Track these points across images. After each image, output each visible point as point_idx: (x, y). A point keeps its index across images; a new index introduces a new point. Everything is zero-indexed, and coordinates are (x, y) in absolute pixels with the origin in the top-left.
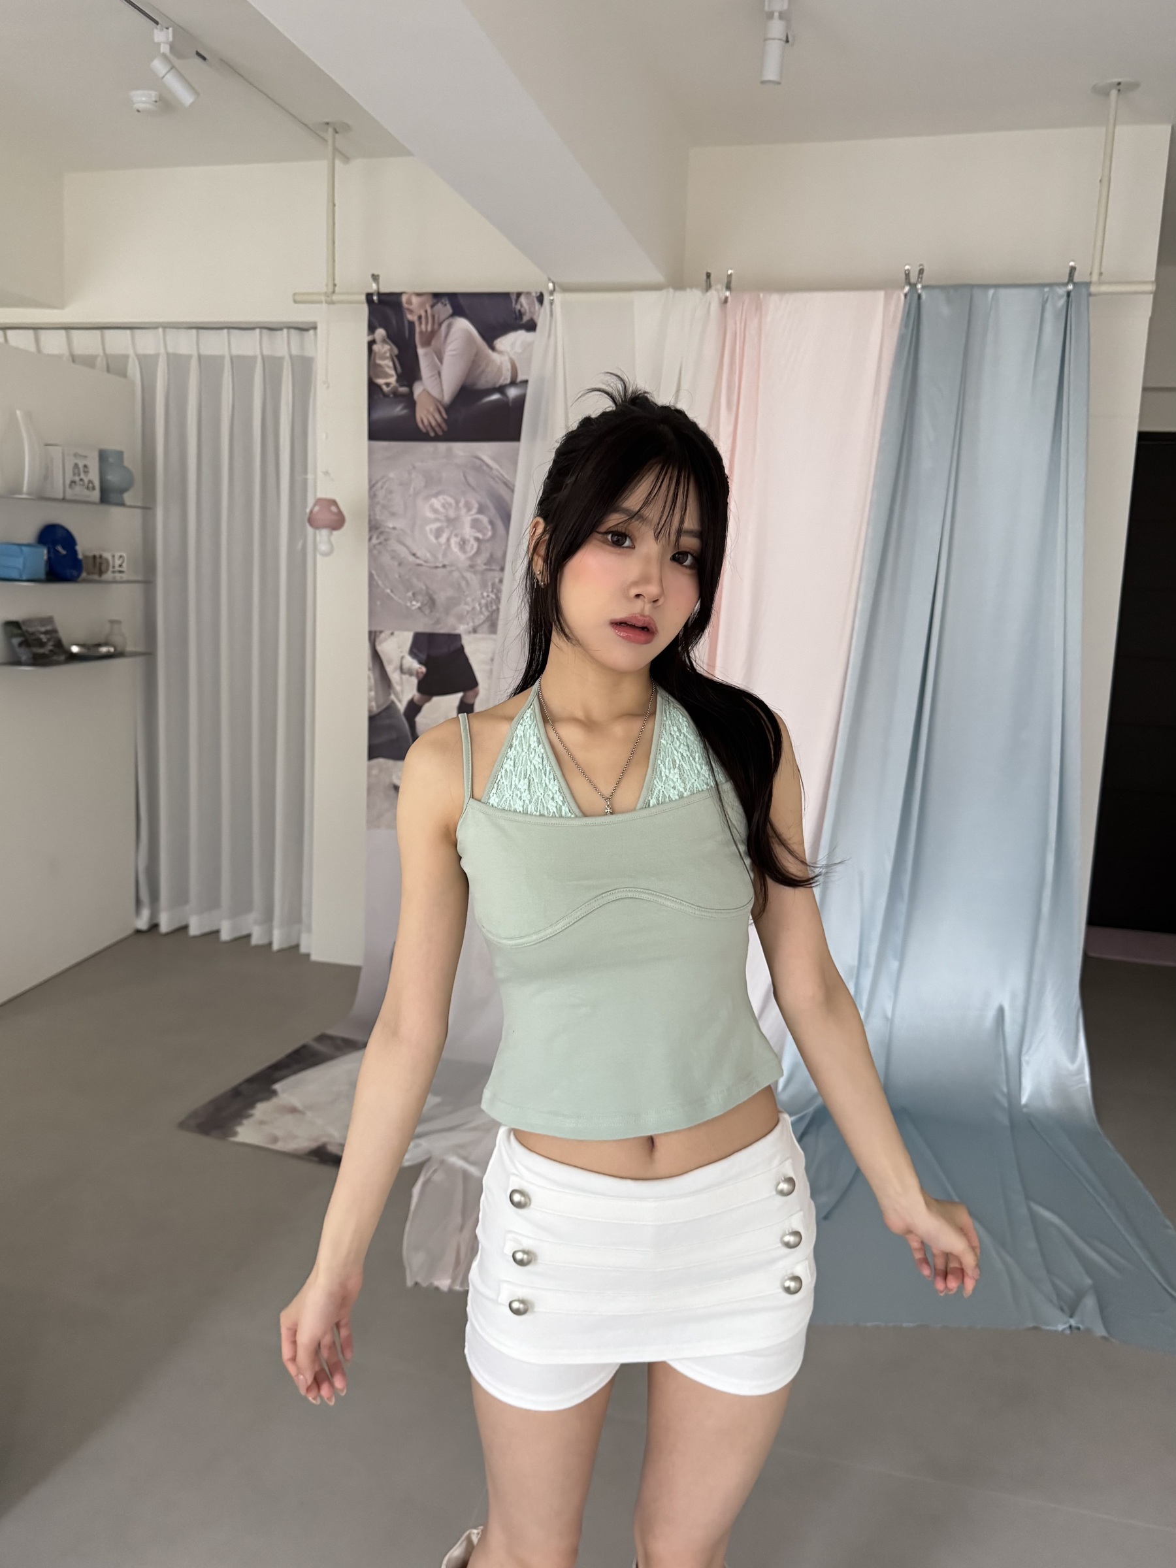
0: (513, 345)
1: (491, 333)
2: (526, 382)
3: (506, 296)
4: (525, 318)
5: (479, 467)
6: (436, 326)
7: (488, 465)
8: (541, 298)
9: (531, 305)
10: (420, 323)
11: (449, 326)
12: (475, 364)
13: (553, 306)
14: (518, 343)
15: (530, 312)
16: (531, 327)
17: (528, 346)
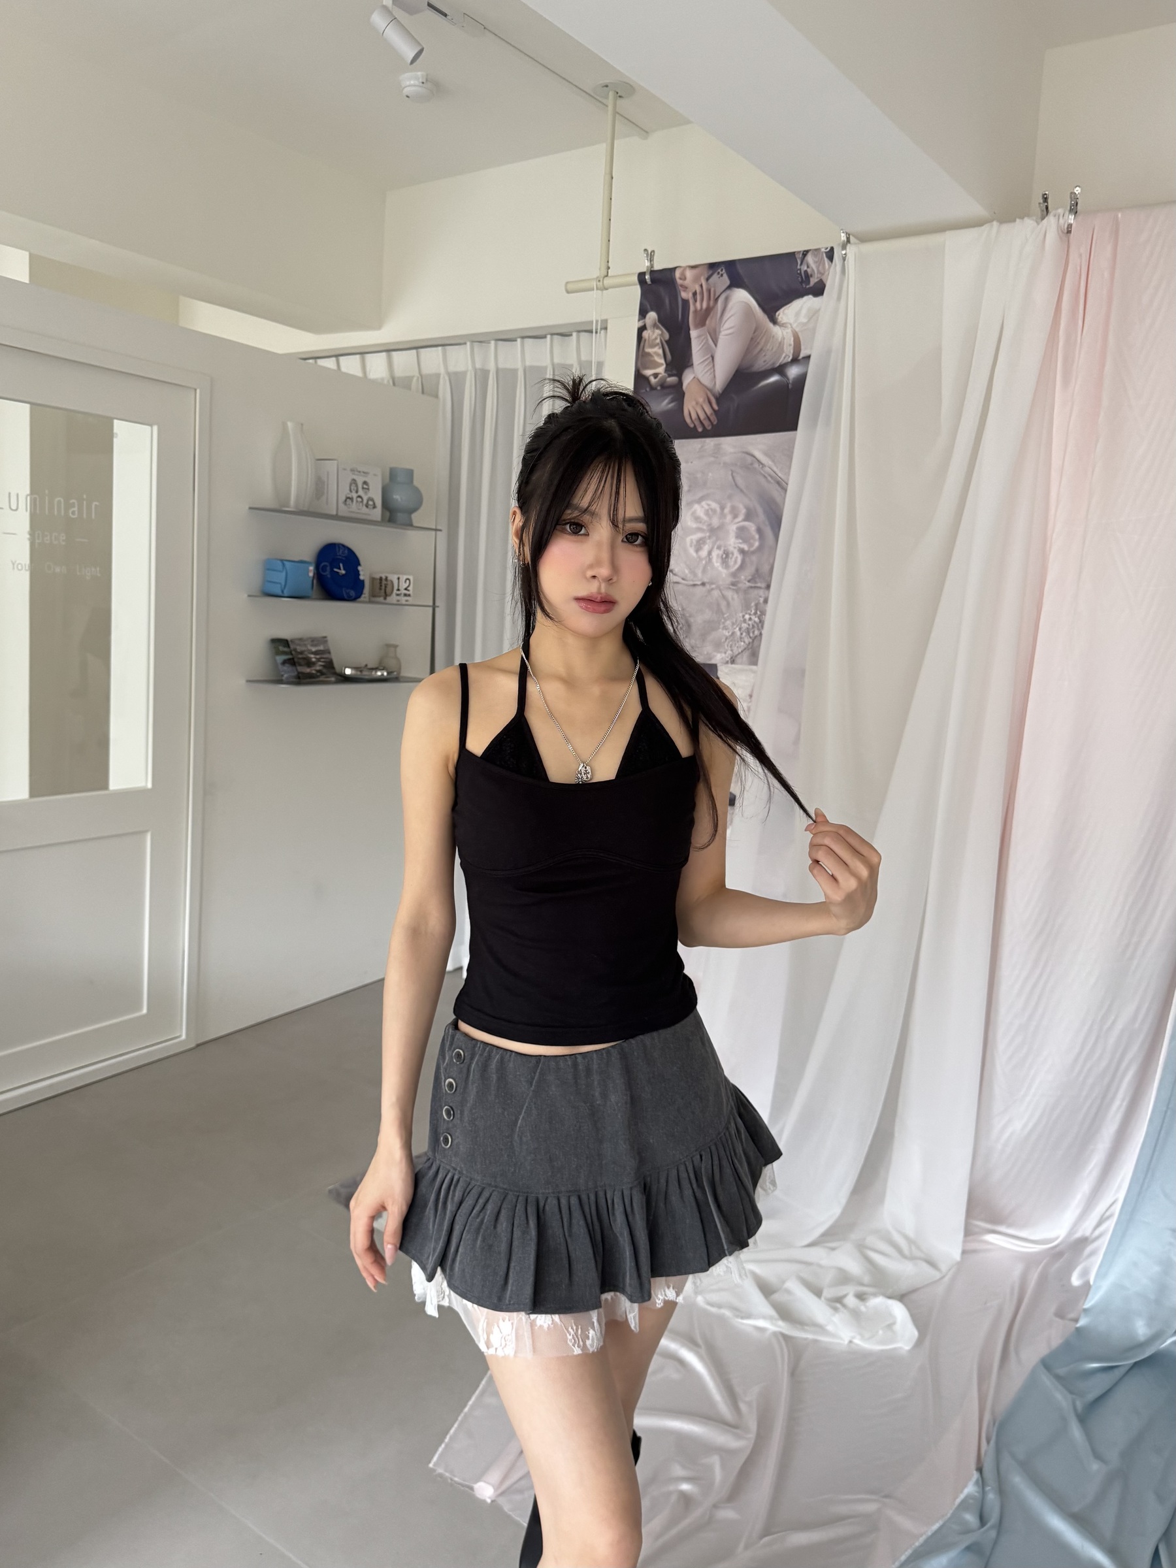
0: (798, 314)
1: (771, 304)
2: (808, 357)
3: (792, 255)
4: (813, 281)
5: (749, 464)
6: (712, 303)
7: (759, 461)
8: (830, 254)
9: (820, 263)
10: (696, 301)
11: (727, 299)
12: (753, 341)
13: (846, 262)
14: (804, 311)
15: (819, 272)
16: (818, 290)
17: (814, 314)
